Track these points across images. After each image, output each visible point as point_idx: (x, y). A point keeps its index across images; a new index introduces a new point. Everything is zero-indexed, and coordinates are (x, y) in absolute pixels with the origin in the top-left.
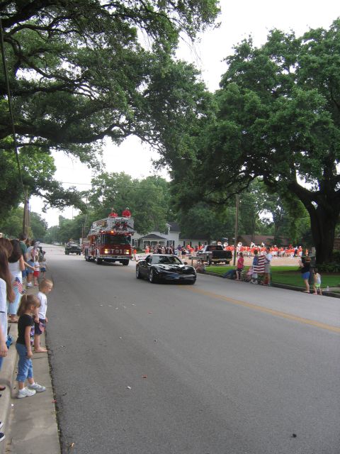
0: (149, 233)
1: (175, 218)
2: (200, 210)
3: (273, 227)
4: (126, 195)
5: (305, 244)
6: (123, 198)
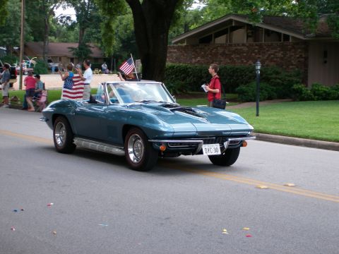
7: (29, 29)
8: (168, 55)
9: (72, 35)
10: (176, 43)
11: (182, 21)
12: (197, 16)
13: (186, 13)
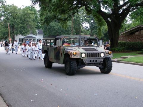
0: (28, 35)
1: (41, 27)
2: (53, 23)
3: (90, 30)
4: (15, 16)
5: (105, 38)
6: (14, 18)
7: (74, 31)
8: (119, 38)
9: (88, 32)
10: (122, 34)
11: (124, 27)
12: (129, 26)
13: (125, 25)
